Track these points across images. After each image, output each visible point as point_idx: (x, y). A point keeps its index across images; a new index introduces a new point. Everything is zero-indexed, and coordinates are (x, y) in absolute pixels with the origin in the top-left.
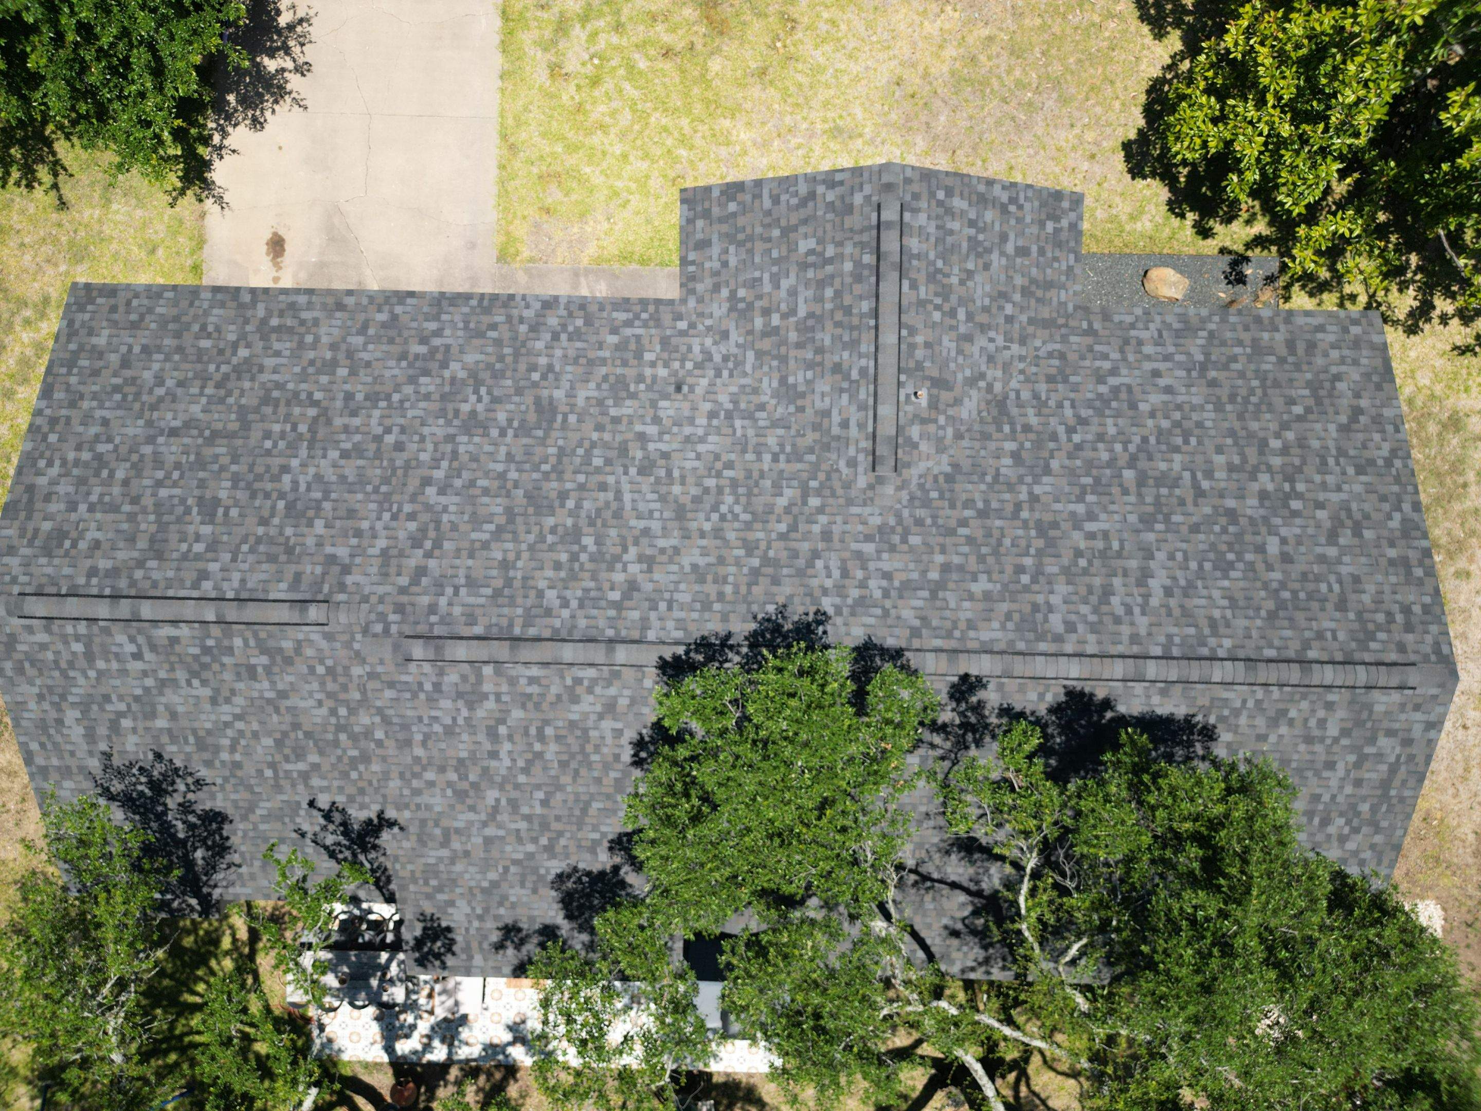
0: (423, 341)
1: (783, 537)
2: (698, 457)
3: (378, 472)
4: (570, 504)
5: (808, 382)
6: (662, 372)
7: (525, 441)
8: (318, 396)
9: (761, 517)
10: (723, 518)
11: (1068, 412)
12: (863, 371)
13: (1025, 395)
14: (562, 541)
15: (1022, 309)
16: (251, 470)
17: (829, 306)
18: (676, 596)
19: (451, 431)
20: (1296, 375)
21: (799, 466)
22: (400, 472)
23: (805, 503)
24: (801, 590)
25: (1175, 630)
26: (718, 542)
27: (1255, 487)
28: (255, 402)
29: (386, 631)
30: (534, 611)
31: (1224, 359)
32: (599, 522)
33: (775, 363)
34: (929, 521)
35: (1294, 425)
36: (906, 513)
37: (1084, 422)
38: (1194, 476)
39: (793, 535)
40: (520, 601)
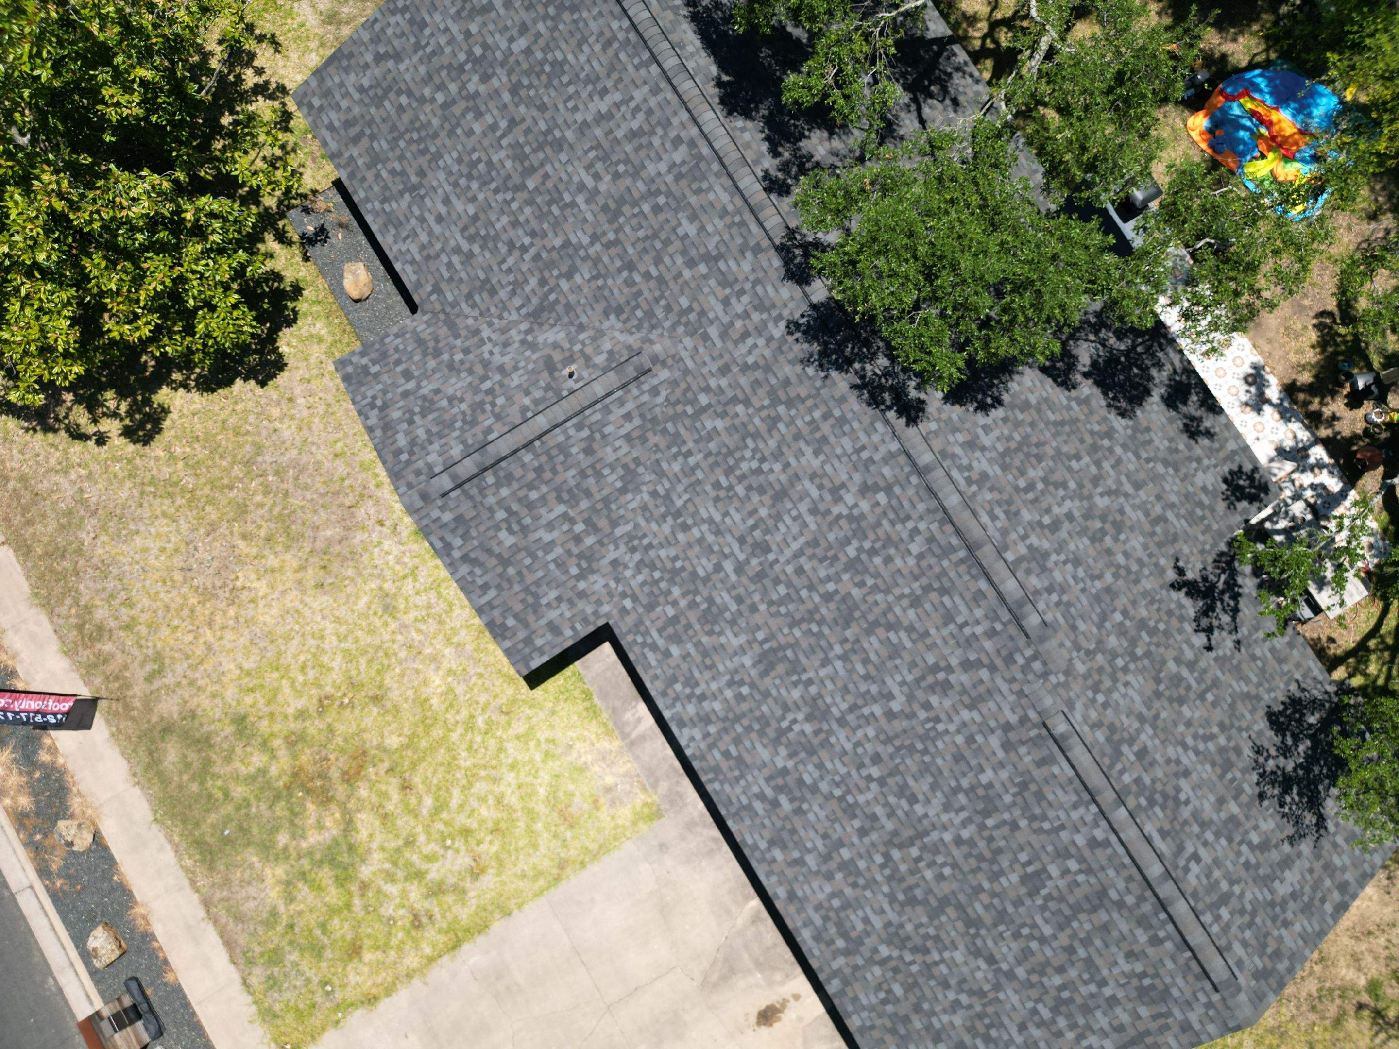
0: (775, 804)
1: (747, 403)
2: (726, 514)
3: (909, 761)
4: (831, 587)
5: (613, 469)
6: (676, 592)
7: (803, 660)
8: (879, 859)
9: (743, 432)
10: (763, 460)
11: (511, 261)
12: (579, 427)
13: (517, 302)
14: (866, 570)
15: (452, 347)
16: (979, 869)
17: (544, 489)
18: (850, 450)
19: (835, 726)
20: (378, 120)
21: (682, 431)
22: (897, 743)
23: (709, 406)
24: (781, 359)
25: (630, 68)
26: (785, 449)
27: (482, 89)
28: (919, 909)
29: (1035, 657)
30: (938, 551)
31: (398, 179)
32: (830, 554)
33: (613, 507)
34: (663, 302)
35: (417, 94)
36: (667, 324)
37: (511, 245)
38: (503, 136)
39: (741, 396)
40: (937, 569)
